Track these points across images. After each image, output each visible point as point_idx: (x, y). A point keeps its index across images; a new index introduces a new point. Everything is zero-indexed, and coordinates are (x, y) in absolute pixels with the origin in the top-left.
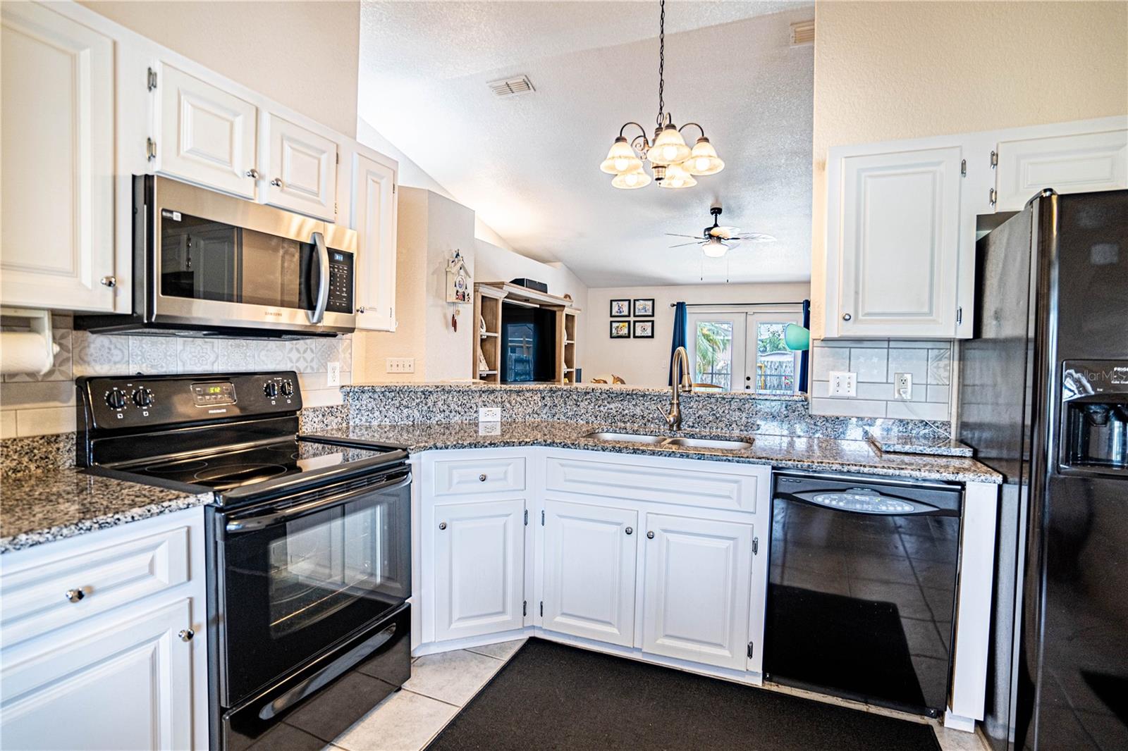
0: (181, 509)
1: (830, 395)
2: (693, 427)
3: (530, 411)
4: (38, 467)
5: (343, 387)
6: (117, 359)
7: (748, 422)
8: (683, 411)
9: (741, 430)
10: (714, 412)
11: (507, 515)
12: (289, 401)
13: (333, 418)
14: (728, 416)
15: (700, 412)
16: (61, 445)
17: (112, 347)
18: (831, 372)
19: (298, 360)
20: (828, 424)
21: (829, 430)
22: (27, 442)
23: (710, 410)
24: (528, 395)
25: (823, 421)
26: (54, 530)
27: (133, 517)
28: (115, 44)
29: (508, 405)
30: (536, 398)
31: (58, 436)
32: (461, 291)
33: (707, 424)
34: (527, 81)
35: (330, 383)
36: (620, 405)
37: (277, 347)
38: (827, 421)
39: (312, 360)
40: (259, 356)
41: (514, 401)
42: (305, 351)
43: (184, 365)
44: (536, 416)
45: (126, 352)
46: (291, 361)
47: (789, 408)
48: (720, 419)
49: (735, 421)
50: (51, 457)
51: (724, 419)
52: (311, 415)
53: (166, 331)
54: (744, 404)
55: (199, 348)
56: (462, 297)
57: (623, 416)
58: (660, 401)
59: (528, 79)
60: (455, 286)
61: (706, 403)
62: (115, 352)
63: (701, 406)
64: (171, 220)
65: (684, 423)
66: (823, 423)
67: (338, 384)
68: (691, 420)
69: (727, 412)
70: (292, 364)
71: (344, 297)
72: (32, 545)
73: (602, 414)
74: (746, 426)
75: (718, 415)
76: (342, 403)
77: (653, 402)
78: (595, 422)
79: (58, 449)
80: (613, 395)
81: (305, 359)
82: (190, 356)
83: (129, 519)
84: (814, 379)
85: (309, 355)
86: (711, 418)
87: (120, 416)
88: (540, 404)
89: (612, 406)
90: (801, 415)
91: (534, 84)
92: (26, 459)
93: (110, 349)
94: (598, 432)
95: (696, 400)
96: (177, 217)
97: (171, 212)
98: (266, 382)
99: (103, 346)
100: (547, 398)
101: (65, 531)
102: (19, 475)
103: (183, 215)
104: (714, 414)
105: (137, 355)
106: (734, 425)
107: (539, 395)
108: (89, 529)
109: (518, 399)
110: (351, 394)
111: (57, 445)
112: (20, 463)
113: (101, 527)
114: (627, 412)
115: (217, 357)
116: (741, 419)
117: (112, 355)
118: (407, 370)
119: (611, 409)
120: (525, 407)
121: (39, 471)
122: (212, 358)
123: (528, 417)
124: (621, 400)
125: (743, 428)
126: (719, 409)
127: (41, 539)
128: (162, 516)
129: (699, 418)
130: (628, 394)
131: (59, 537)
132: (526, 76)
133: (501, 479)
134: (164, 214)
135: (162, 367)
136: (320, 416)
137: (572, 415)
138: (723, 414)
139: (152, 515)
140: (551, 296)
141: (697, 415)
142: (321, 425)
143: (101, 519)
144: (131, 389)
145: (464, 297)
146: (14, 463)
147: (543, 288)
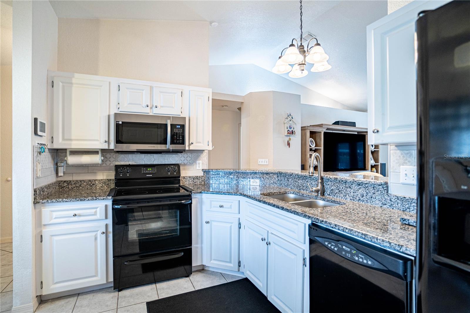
0: (102, 199)
1: (401, 182)
2: (329, 195)
3: (272, 182)
4: (106, 187)
5: (203, 169)
6: (126, 160)
7: (354, 195)
8: (325, 186)
9: (351, 199)
10: (338, 188)
11: (232, 223)
12: (175, 174)
13: (198, 180)
14: (344, 190)
15: (332, 188)
16: (111, 182)
17: (125, 157)
18: (401, 166)
19: (184, 160)
20: (398, 201)
21: (399, 205)
22: (104, 180)
23: (336, 186)
24: (271, 175)
25: (396, 199)
26: (71, 199)
27: (89, 199)
28: (110, 83)
29: (263, 179)
30: (275, 176)
31: (111, 179)
32: (291, 130)
33: (336, 194)
34: (310, 34)
35: (198, 168)
36: (302, 181)
37: (176, 156)
38: (398, 199)
39: (190, 160)
40: (169, 159)
41: (265, 177)
42: (187, 157)
43: (144, 162)
44: (275, 184)
45: (128, 159)
46: (181, 161)
47: (375, 188)
48: (341, 191)
49: (348, 194)
50: (109, 184)
51: (343, 192)
52: (188, 179)
53: (127, 153)
54: (352, 185)
55: (149, 157)
56: (291, 133)
57: (303, 187)
58: (316, 180)
59: (309, 33)
60: (287, 128)
61: (335, 182)
62: (125, 158)
63: (332, 184)
64: (119, 124)
65: (326, 193)
66: (396, 200)
67: (201, 168)
68: (329, 191)
69: (344, 188)
70: (181, 162)
71: (181, 139)
72: (66, 202)
73: (296, 185)
74: (353, 197)
75: (340, 190)
76: (202, 175)
77: (314, 181)
78: (294, 189)
79: (111, 183)
80: (300, 177)
81: (187, 160)
82: (146, 159)
83: (88, 200)
84: (391, 171)
85: (189, 159)
86: (337, 191)
87: (128, 175)
88: (277, 179)
89: (299, 182)
90: (382, 193)
91: (314, 34)
92: (104, 184)
93: (124, 158)
94: (288, 193)
95: (331, 181)
96: (120, 123)
97: (119, 122)
98: (168, 167)
99: (122, 157)
100: (279, 177)
101: (73, 200)
102: (103, 188)
103: (122, 122)
104: (338, 189)
105: (131, 159)
106: (347, 196)
107: (276, 175)
108: (78, 200)
109: (267, 176)
110: (206, 172)
111: (110, 182)
112: (103, 185)
113: (81, 200)
114: (304, 185)
115: (155, 160)
116: (351, 192)
117: (125, 159)
118: (265, 164)
119: (299, 183)
120: (270, 180)
121: (107, 188)
122: (153, 160)
123: (271, 184)
124: (302, 179)
125: (352, 198)
126: (340, 186)
127: (68, 201)
128: (96, 200)
129: (332, 190)
130: (305, 176)
131: (71, 201)
132: (308, 32)
133: (229, 208)
134: (117, 122)
135: (138, 162)
136: (192, 179)
137: (287, 185)
138: (342, 189)
139: (94, 200)
140: (357, 128)
141: (331, 189)
142: (192, 182)
143: (82, 198)
144: (125, 168)
145: (293, 133)
146: (102, 185)
147: (353, 124)
